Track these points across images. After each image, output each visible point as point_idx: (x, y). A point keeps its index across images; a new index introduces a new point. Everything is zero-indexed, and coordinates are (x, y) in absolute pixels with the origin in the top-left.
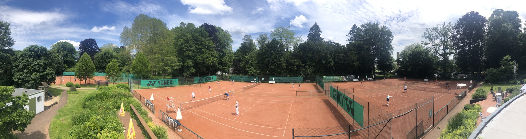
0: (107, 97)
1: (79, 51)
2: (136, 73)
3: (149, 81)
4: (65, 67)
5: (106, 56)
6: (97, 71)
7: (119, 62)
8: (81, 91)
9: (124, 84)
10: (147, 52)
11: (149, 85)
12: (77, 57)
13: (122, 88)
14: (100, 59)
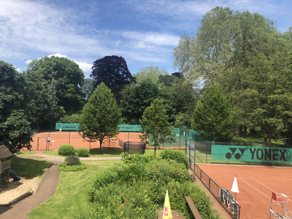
0: (139, 177)
1: (92, 79)
2: (203, 127)
3: (231, 149)
4: (59, 113)
5: (144, 91)
6: (126, 122)
7: (169, 103)
8: (90, 163)
9: (176, 151)
10: (227, 83)
11: (228, 156)
12: (87, 91)
13: (171, 160)
14: (133, 98)
